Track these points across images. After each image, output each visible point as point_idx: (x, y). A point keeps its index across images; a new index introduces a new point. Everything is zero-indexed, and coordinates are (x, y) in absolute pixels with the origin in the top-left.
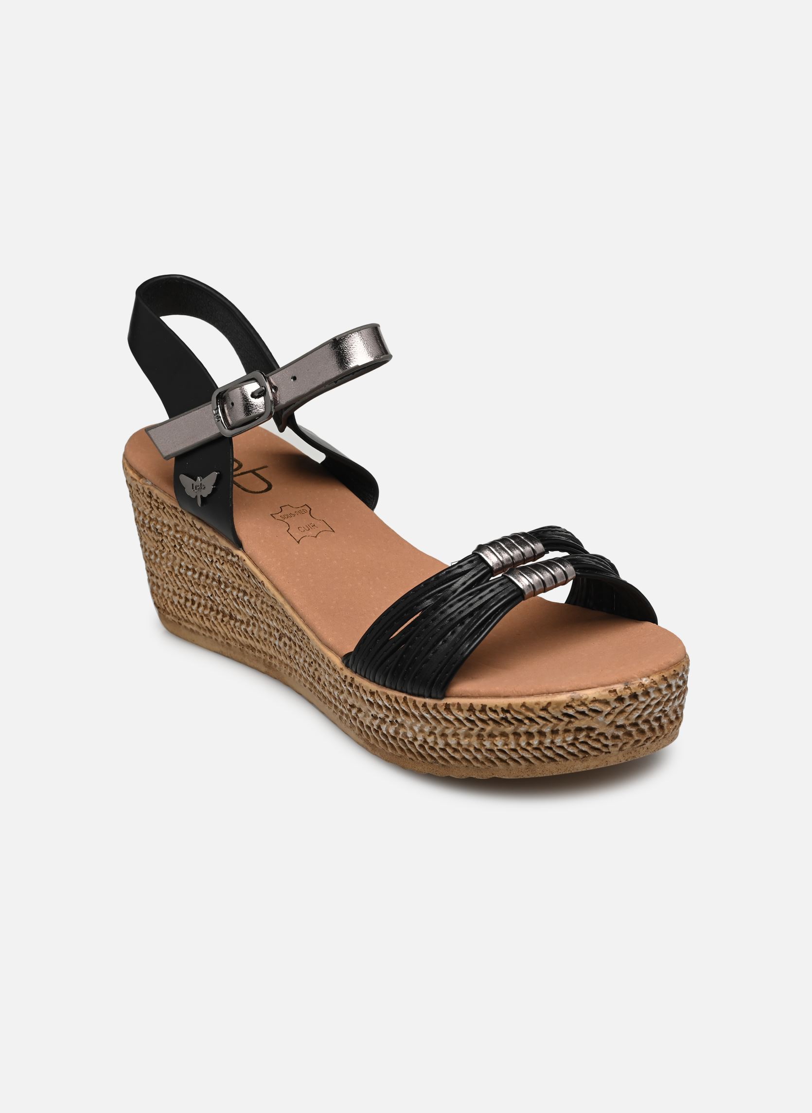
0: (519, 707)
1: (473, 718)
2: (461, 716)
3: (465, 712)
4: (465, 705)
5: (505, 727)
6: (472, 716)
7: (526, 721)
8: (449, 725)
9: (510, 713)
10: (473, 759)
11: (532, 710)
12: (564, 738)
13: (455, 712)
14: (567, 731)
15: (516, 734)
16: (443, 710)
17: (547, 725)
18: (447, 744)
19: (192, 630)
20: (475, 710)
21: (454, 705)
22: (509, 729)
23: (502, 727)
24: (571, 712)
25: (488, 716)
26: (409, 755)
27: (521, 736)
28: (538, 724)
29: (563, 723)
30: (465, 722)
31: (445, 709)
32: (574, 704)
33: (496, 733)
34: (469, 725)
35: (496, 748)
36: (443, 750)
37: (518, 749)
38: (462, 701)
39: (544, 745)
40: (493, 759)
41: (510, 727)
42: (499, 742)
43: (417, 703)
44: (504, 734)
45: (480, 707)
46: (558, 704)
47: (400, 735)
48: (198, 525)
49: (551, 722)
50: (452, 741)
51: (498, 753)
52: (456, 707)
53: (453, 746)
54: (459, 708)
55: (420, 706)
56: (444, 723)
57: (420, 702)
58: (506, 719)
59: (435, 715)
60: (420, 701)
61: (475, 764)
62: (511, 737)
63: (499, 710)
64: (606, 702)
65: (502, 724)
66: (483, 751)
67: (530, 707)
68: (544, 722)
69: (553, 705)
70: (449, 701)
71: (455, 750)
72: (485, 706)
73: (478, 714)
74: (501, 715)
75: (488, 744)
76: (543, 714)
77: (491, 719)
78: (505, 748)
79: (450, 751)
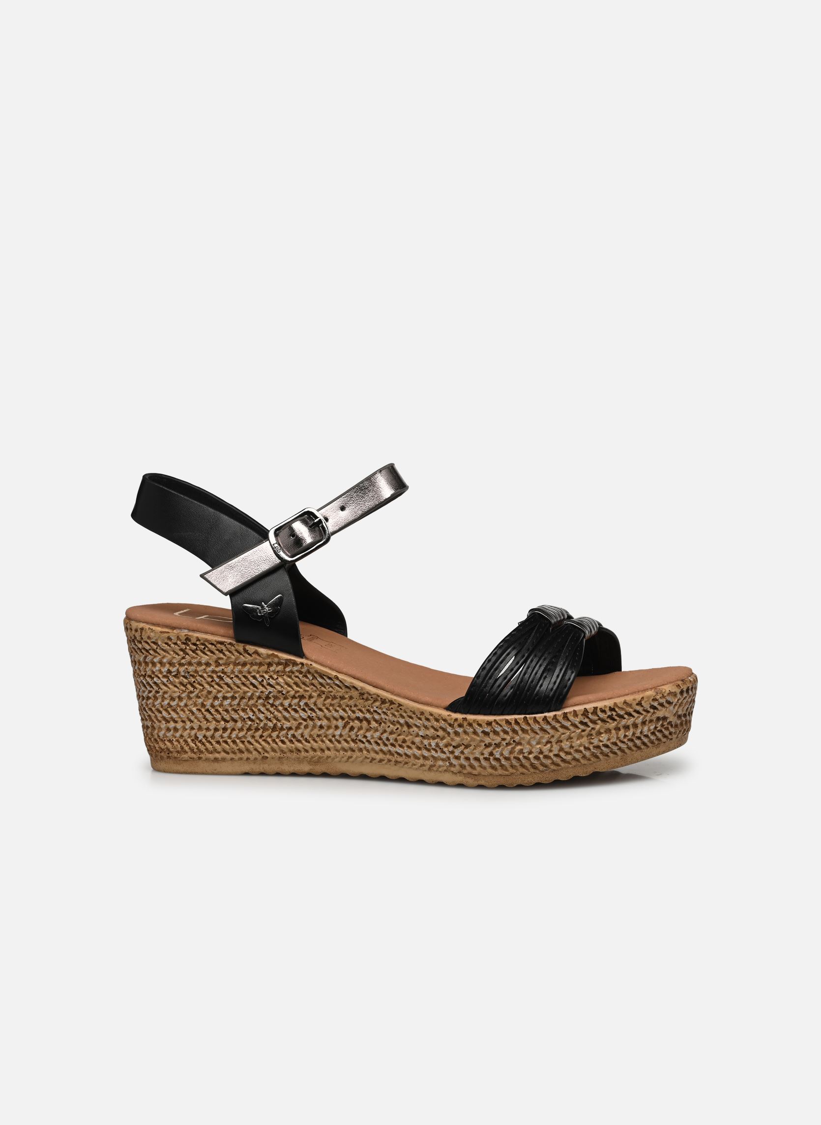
0: (622, 704)
1: (586, 720)
2: (576, 721)
3: (580, 716)
4: (580, 710)
5: (610, 724)
6: (586, 719)
7: (626, 716)
8: (565, 731)
9: (615, 711)
10: (582, 758)
11: (630, 705)
12: (649, 728)
13: (571, 718)
14: (651, 721)
15: (617, 729)
16: (562, 718)
17: (640, 717)
18: (561, 749)
19: (216, 760)
20: (589, 713)
21: (570, 713)
22: (613, 725)
23: (608, 724)
24: (656, 704)
25: (598, 716)
26: (522, 770)
27: (620, 730)
28: (633, 717)
29: (649, 715)
30: (579, 725)
31: (563, 718)
32: (658, 697)
33: (602, 731)
34: (582, 727)
35: (601, 744)
36: (557, 755)
37: (618, 742)
38: (577, 708)
39: (636, 735)
40: (598, 754)
41: (614, 723)
42: (604, 737)
43: (537, 719)
44: (608, 731)
45: (591, 711)
46: (648, 697)
47: (516, 753)
48: (251, 648)
49: (642, 714)
50: (566, 745)
51: (603, 748)
52: (572, 714)
53: (566, 750)
54: (575, 714)
55: (540, 720)
56: (561, 730)
57: (540, 718)
58: (611, 717)
59: (554, 724)
60: (539, 716)
61: (582, 761)
62: (613, 732)
63: (607, 710)
64: (675, 694)
65: (608, 722)
66: (591, 748)
67: (630, 703)
68: (638, 715)
69: (645, 699)
70: (567, 710)
71: (567, 753)
72: (597, 708)
73: (590, 716)
74: (609, 713)
75: (596, 742)
76: (638, 708)
77: (600, 719)
78: (608, 743)
79: (562, 754)
